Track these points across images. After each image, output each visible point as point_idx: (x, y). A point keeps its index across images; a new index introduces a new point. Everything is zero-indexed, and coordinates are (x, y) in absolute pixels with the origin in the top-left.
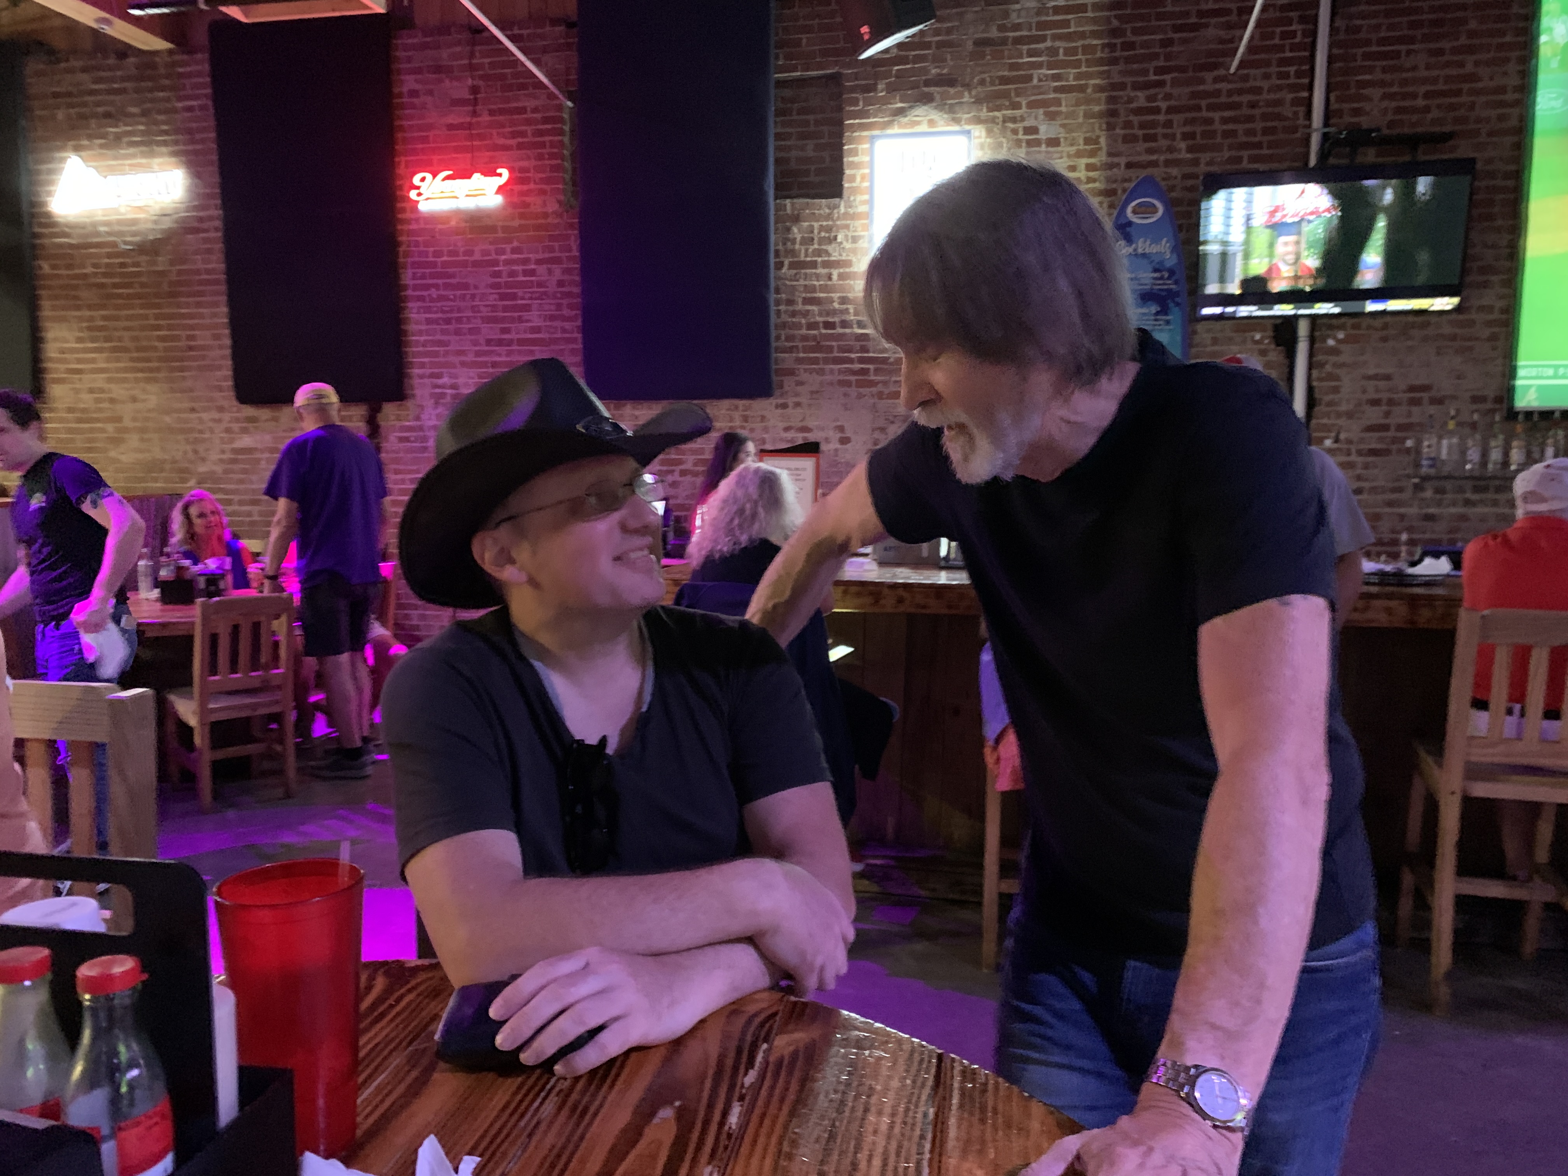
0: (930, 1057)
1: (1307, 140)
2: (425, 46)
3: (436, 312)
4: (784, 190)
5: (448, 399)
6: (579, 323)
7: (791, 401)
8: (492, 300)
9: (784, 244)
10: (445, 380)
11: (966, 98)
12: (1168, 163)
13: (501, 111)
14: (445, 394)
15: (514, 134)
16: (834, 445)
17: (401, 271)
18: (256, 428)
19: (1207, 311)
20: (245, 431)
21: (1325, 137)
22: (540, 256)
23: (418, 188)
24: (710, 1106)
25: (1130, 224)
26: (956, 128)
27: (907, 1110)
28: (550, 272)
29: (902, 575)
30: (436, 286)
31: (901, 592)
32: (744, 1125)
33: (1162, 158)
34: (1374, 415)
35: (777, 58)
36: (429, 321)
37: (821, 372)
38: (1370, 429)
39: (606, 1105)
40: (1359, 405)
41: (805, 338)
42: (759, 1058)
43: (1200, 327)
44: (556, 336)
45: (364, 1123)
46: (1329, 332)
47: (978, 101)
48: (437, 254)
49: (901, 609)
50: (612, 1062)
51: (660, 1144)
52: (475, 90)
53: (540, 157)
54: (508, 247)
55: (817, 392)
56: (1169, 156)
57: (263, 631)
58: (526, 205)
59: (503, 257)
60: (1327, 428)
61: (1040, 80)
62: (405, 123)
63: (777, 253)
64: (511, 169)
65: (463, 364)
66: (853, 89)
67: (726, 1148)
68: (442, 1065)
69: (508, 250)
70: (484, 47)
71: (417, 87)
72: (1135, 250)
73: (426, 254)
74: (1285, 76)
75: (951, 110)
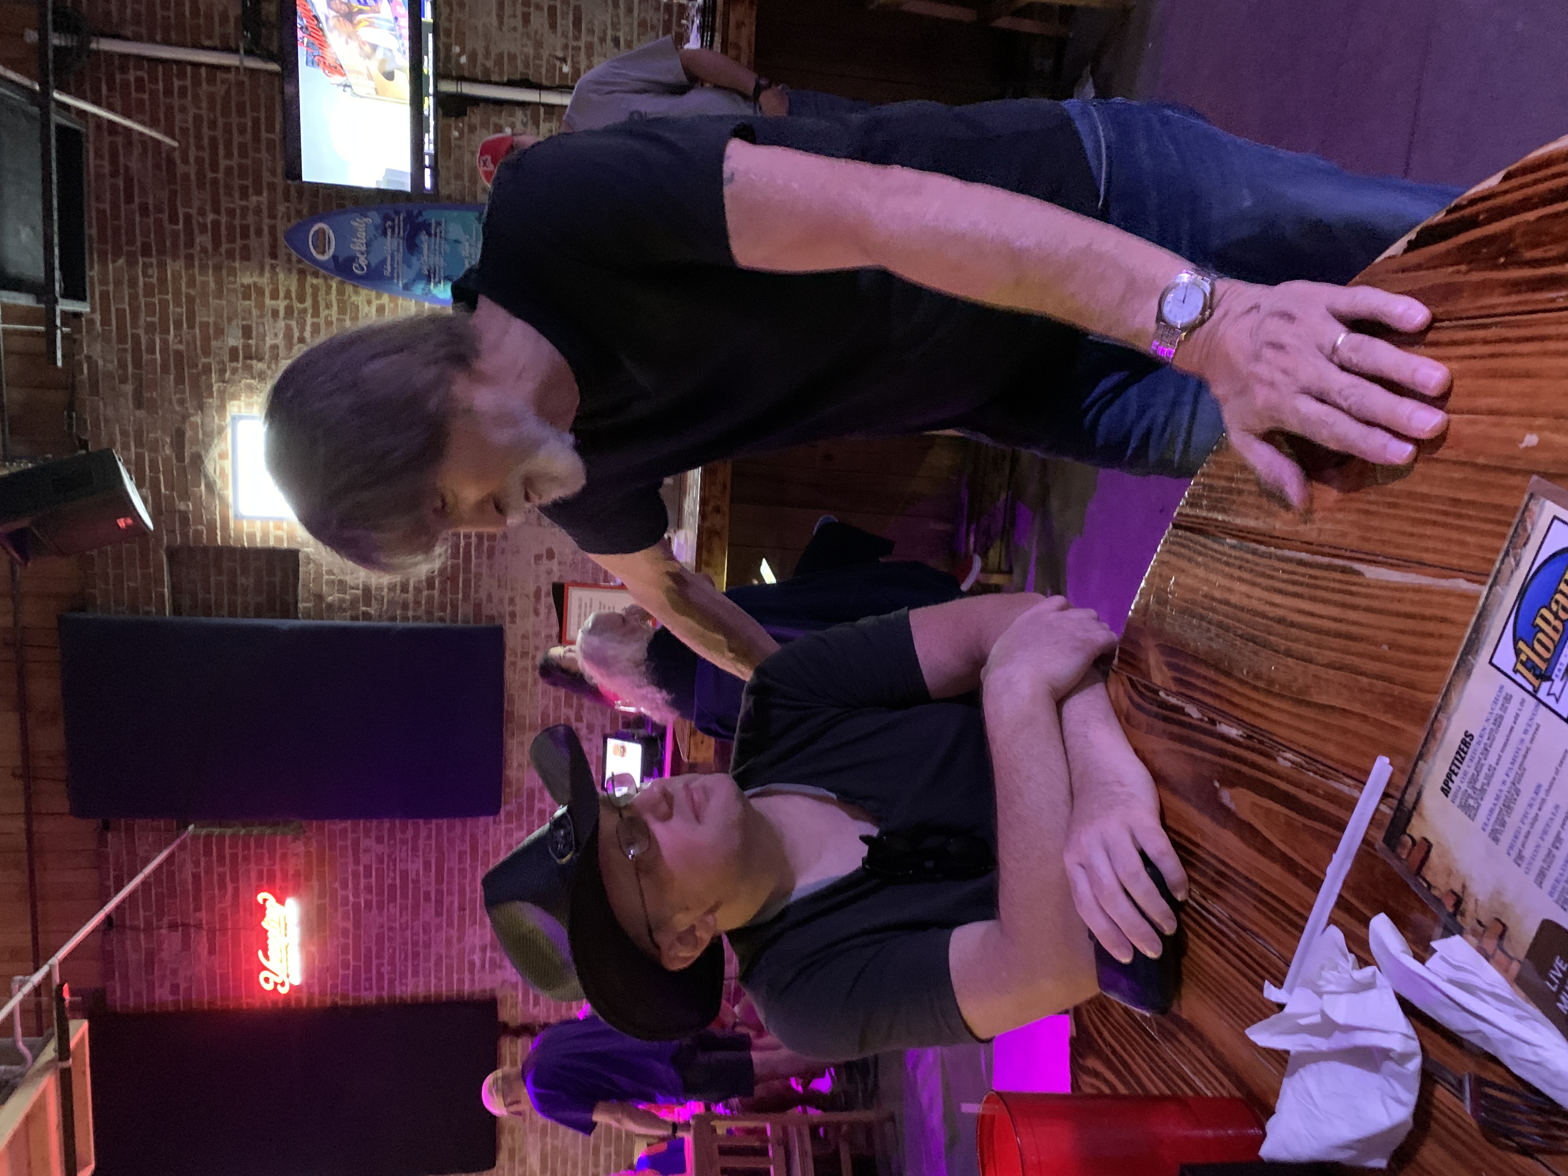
0: (1176, 536)
1: (253, 71)
2: (125, 977)
3: (406, 966)
4: (289, 610)
5: (496, 955)
6: (421, 822)
7: (508, 609)
8: (395, 910)
9: (344, 610)
10: (477, 958)
11: (198, 419)
12: (272, 216)
13: (197, 898)
14: (491, 959)
15: (222, 886)
16: (554, 565)
17: (362, 1003)
18: (520, 1149)
19: (428, 184)
20: (523, 1161)
21: (249, 53)
22: (350, 860)
23: (276, 984)
24: (1222, 753)
25: (335, 258)
26: (229, 431)
27: (1227, 564)
28: (367, 851)
29: (692, 506)
30: (380, 966)
31: (709, 508)
32: (1239, 722)
33: (266, 220)
34: (539, 21)
35: (148, 613)
36: (416, 974)
37: (478, 576)
38: (553, 26)
39: (1217, 853)
40: (528, 36)
41: (443, 592)
42: (1173, 700)
43: (444, 191)
44: (433, 846)
45: (1227, 1089)
46: (453, 61)
47: (201, 407)
48: (346, 965)
49: (726, 509)
50: (1175, 845)
51: (1255, 804)
52: (173, 926)
53: (246, 859)
54: (341, 893)
55: (499, 580)
56: (265, 213)
57: (728, 1143)
58: (297, 874)
59: (351, 898)
60: (551, 69)
61: (181, 342)
62: (206, 999)
63: (354, 618)
64: (258, 891)
65: (460, 939)
66: (185, 535)
67: (1261, 742)
68: (1174, 1009)
69: (344, 893)
70: (127, 915)
71: (167, 985)
72: (362, 253)
73: (345, 977)
74: (183, 91)
75: (210, 436)
